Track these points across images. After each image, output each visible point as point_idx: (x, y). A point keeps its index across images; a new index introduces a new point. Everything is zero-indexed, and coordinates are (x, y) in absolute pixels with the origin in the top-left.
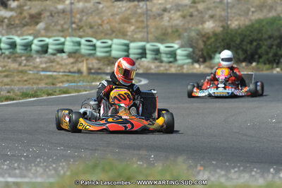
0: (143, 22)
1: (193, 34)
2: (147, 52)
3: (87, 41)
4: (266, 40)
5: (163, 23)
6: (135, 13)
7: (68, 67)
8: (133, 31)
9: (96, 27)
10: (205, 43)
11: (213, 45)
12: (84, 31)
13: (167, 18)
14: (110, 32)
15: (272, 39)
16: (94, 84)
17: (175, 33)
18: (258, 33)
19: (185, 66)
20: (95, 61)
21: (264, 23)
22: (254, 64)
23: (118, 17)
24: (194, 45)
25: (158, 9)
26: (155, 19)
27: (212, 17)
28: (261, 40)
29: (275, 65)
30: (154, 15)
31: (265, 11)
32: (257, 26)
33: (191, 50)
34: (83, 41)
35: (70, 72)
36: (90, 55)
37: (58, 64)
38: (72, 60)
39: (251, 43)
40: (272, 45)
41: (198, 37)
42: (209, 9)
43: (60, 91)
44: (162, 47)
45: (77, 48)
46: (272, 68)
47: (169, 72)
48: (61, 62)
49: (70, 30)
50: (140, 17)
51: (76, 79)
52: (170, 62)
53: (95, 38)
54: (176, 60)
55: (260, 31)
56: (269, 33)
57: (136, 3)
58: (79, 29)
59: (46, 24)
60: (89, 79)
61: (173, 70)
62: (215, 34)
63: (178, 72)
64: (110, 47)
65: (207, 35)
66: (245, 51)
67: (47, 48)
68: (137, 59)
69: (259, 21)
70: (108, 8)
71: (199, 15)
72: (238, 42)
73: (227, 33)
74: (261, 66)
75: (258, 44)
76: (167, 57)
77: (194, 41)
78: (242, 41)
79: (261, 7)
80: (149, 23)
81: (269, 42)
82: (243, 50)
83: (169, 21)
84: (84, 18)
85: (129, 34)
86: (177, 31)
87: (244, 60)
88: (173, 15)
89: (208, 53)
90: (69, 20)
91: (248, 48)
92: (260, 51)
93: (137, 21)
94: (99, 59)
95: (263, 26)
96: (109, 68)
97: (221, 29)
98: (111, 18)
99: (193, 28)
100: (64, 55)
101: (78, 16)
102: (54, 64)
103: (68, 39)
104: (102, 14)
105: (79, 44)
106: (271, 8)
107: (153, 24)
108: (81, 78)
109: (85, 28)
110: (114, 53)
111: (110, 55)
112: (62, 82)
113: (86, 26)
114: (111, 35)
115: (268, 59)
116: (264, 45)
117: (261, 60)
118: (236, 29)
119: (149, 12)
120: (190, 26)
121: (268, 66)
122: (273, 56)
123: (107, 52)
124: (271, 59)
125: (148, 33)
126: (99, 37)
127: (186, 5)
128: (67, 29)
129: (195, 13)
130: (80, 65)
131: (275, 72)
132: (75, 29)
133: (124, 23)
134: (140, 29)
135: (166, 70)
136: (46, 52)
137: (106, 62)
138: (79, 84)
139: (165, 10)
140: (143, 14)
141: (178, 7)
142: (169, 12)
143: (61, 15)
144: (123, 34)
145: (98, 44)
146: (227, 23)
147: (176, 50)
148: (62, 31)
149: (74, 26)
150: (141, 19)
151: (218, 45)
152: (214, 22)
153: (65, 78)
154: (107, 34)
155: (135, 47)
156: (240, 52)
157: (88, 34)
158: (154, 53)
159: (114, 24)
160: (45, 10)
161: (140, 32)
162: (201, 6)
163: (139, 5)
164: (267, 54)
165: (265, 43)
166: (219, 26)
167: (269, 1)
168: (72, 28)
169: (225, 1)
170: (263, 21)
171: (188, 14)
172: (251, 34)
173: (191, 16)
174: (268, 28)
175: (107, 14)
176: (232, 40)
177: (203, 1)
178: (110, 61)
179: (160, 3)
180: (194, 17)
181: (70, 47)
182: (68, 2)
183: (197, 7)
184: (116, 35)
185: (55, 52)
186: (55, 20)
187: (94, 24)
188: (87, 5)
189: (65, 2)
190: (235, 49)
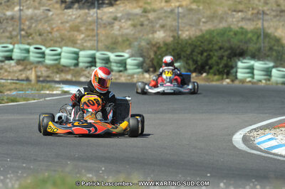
0: (93, 30)
1: (143, 44)
2: (97, 60)
3: (36, 48)
4: (216, 50)
5: (113, 32)
6: (85, 21)
7: (17, 75)
8: (83, 39)
9: (45, 35)
10: (155, 53)
11: (163, 54)
12: (33, 38)
13: (118, 27)
14: (59, 40)
15: (222, 50)
16: (42, 92)
17: (125, 42)
18: (209, 44)
19: (135, 76)
20: (44, 69)
21: (215, 34)
22: (204, 75)
23: (68, 25)
24: (145, 54)
25: (108, 18)
26: (105, 27)
27: (163, 27)
28: (211, 51)
29: (225, 76)
30: (105, 24)
31: (216, 22)
32: (207, 36)
33: (141, 59)
34: (32, 48)
35: (18, 80)
36: (39, 62)
37: (6, 71)
38: (20, 67)
39: (201, 54)
40: (223, 56)
41: (148, 46)
42: (160, 19)
43: (7, 99)
44: (112, 56)
45: (26, 55)
46: (222, 79)
47: (118, 81)
48: (9, 70)
49: (19, 37)
50: (90, 25)
51: (24, 87)
52: (121, 71)
53: (44, 45)
54: (126, 69)
55: (210, 42)
56: (220, 44)
57: (87, 11)
58: (28, 36)
60: (37, 87)
61: (123, 80)
62: (166, 44)
63: (128, 81)
64: (60, 54)
65: (158, 45)
66: (195, 62)
69: (210, 32)
70: (57, 15)
71: (150, 25)
72: (188, 52)
73: (178, 43)
74: (210, 76)
75: (209, 55)
76: (117, 66)
77: (145, 50)
78: (193, 51)
79: (211, 18)
80: (99, 32)
81: (220, 53)
82: (193, 61)
83: (119, 30)
84: (34, 25)
85: (79, 42)
86: (128, 40)
87: (195, 71)
88: (124, 24)
89: (158, 63)
90: (18, 27)
91: (199, 59)
92: (210, 62)
93: (87, 29)
94: (48, 67)
95: (214, 37)
96: (58, 76)
97: (172, 39)
98: (61, 26)
99: (144, 37)
100: (12, 63)
101: (27, 23)
102: (2, 71)
103: (16, 46)
104: (52, 22)
105: (28, 51)
106: (222, 19)
107: (104, 32)
108: (30, 87)
109: (34, 35)
110: (64, 61)
111: (59, 63)
112: (10, 90)
113: (36, 33)
114: (59, 42)
115: (218, 71)
116: (214, 55)
117: (211, 71)
118: (186, 40)
119: (100, 20)
120: (141, 35)
121: (216, 77)
122: (223, 67)
123: (56, 60)
124: (221, 70)
125: (98, 41)
126: (48, 45)
127: (137, 14)
128: (16, 36)
129: (146, 23)
130: (29, 72)
131: (225, 83)
132: (24, 36)
133: (74, 31)
134: (89, 38)
135: (116, 79)
137: (55, 70)
138: (27, 92)
139: (115, 19)
140: (93, 22)
141: (129, 16)
142: (120, 21)
143: (10, 22)
144: (73, 42)
145: (47, 51)
146: (178, 33)
147: (126, 59)
148: (11, 38)
149: (23, 33)
150: (91, 27)
152: (165, 31)
153: (13, 86)
154: (56, 42)
155: (84, 55)
156: (190, 62)
157: (37, 41)
158: (104, 62)
159: (63, 32)
161: (90, 40)
162: (151, 16)
163: (89, 13)
164: (218, 65)
165: (216, 54)
166: (169, 36)
167: (220, 12)
168: (21, 35)
169: (176, 11)
170: (213, 31)
171: (139, 23)
172: (202, 44)
173: (142, 25)
174: (218, 39)
175: (57, 22)
176: (182, 50)
177: (154, 11)
178: (59, 68)
179: (111, 12)
180: (145, 27)
181: (19, 54)
182: (17, 8)
183: (147, 16)
184: (65, 43)
185: (3, 59)
186: (4, 27)
187: (43, 32)
188: (36, 11)
189: (13, 9)
190: (185, 59)
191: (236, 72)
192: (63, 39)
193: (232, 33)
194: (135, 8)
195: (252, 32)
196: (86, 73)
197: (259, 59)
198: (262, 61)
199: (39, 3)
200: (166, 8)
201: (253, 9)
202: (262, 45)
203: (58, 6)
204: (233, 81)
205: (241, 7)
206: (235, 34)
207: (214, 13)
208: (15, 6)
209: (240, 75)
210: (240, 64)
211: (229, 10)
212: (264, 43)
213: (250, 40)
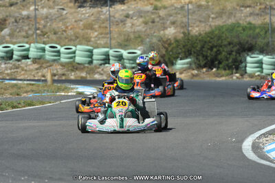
0: (106, 27)
2: (111, 58)
3: (51, 47)
4: (225, 46)
5: (125, 30)
6: (98, 19)
8: (96, 37)
9: (59, 33)
10: (167, 49)
11: (174, 51)
12: (48, 37)
13: (130, 25)
14: (73, 38)
15: (231, 46)
16: (58, 93)
17: (139, 39)
18: (219, 40)
20: (59, 67)
21: (224, 30)
22: (214, 70)
23: (81, 23)
25: (121, 15)
26: (118, 25)
27: (173, 23)
28: (220, 46)
29: (234, 71)
30: (117, 22)
31: (225, 17)
32: (217, 32)
34: (47, 47)
36: (54, 60)
37: (23, 70)
38: (36, 66)
39: (211, 49)
40: (232, 51)
41: (159, 43)
42: (171, 16)
44: (125, 53)
45: (42, 54)
46: (232, 73)
48: (25, 68)
49: (35, 36)
50: (103, 23)
52: (133, 68)
53: (59, 44)
55: (219, 38)
56: (229, 40)
57: (99, 9)
58: (44, 35)
59: (11, 29)
60: (53, 88)
62: (177, 41)
64: (74, 52)
65: (169, 41)
66: (206, 57)
67: (12, 54)
68: (101, 65)
69: (219, 28)
70: (71, 14)
71: (161, 22)
72: (198, 48)
73: (188, 39)
74: (219, 71)
76: (129, 63)
77: (156, 47)
78: (203, 47)
79: (220, 14)
80: (112, 29)
81: (229, 48)
82: (203, 56)
83: (131, 27)
84: (49, 24)
85: (93, 39)
86: (140, 37)
87: (205, 66)
88: (135, 21)
89: (169, 59)
90: (34, 26)
91: (209, 54)
92: (219, 57)
93: (100, 27)
94: (63, 65)
95: (223, 33)
96: (73, 74)
99: (155, 34)
100: (29, 61)
101: (42, 22)
102: (19, 70)
103: (32, 45)
104: (66, 20)
105: (44, 50)
106: (230, 14)
107: (116, 30)
108: (46, 88)
109: (49, 34)
110: (78, 59)
111: (74, 61)
112: (27, 92)
113: (50, 32)
114: (74, 41)
115: (227, 65)
116: (224, 51)
117: (221, 66)
118: (196, 36)
119: (112, 18)
120: (152, 32)
121: (227, 71)
122: (232, 62)
123: (71, 58)
124: (230, 64)
125: (111, 39)
126: (63, 43)
127: (148, 12)
128: (32, 35)
129: (157, 20)
130: (45, 71)
131: (234, 78)
132: (40, 35)
133: (87, 29)
134: (103, 35)
136: (11, 58)
137: (70, 68)
138: (43, 94)
139: (127, 16)
141: (140, 14)
142: (132, 18)
143: (26, 21)
144: (87, 40)
145: (62, 50)
146: (188, 29)
148: (27, 37)
149: (38, 32)
150: (104, 25)
151: (180, 51)
152: (176, 28)
153: (30, 88)
154: (71, 40)
155: (98, 53)
156: (201, 58)
157: (52, 40)
158: (117, 59)
159: (77, 30)
160: (10, 16)
161: (103, 37)
162: (162, 13)
163: (102, 11)
164: (227, 60)
165: (225, 49)
166: (180, 33)
167: (229, 8)
168: (37, 34)
169: (186, 7)
170: (222, 27)
171: (151, 20)
172: (211, 40)
173: (153, 22)
174: (227, 34)
175: (71, 20)
176: (193, 47)
177: (165, 8)
178: (75, 66)
179: (123, 10)
180: (156, 24)
181: (35, 53)
182: (32, 8)
183: (158, 13)
184: (80, 41)
185: (20, 58)
186: (20, 26)
187: (57, 30)
188: (51, 11)
189: (28, 8)
190: (195, 55)
191: (246, 67)
192: (77, 37)
193: (240, 29)
194: (146, 5)
195: (260, 27)
196: (100, 70)
197: (267, 54)
198: (271, 55)
199: (54, 2)
200: (176, 5)
201: (261, 4)
202: (270, 39)
203: (72, 4)
204: (242, 75)
205: (249, 3)
206: (244, 30)
207: (223, 9)
208: (30, 6)
209: (249, 70)
210: (249, 59)
211: (238, 5)
212: (272, 38)
213: (258, 35)
